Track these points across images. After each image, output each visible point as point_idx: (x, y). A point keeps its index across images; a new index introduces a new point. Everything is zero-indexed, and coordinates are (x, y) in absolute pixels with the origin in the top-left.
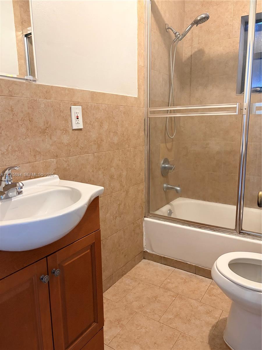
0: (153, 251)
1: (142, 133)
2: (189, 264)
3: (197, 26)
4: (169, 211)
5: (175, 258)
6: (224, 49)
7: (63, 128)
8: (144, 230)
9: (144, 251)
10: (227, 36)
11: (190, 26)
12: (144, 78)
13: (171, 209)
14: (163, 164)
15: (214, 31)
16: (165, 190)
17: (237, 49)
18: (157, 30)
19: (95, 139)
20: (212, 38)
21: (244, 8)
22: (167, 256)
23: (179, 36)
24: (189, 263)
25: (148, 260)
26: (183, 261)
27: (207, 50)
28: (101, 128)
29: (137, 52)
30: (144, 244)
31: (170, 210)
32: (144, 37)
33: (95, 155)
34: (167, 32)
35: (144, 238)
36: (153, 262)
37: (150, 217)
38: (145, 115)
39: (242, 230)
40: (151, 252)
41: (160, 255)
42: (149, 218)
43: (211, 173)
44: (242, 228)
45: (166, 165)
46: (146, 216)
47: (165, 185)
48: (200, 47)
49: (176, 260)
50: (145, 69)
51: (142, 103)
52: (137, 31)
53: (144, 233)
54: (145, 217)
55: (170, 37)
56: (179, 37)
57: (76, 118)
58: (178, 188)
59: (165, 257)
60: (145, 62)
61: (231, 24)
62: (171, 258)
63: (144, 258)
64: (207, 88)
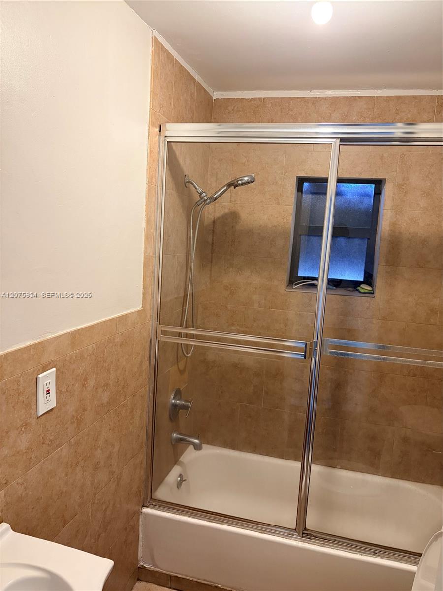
0: (156, 566)
1: (146, 364)
2: (220, 588)
3: (235, 188)
4: (179, 479)
5: (196, 578)
6: (269, 219)
7: (21, 423)
8: (140, 531)
9: (139, 568)
10: (275, 201)
11: (226, 187)
12: (153, 272)
13: (182, 474)
14: (174, 399)
15: (255, 189)
16: (173, 443)
17: (288, 223)
18: (173, 189)
19: (74, 413)
20: (252, 198)
21: (300, 164)
22: (182, 575)
23: (206, 198)
24: (220, 586)
25: (146, 582)
26: (210, 583)
27: (243, 215)
28: (84, 388)
29: (143, 234)
30: (140, 554)
31: (180, 476)
32: (155, 207)
33: (71, 442)
34: (186, 187)
35: (140, 543)
36: (156, 585)
37: (153, 506)
38: (151, 332)
39: (305, 529)
40: (153, 568)
41: (168, 573)
42: (151, 508)
43: (246, 406)
44: (306, 526)
45: (178, 402)
46: (145, 505)
47: (175, 435)
48: (233, 208)
49: (197, 582)
50: (154, 259)
51: (148, 317)
52: (144, 201)
53: (141, 536)
54: (143, 506)
55: (190, 195)
56: (207, 200)
57: (46, 393)
58: (197, 441)
59: (177, 577)
60: (155, 247)
61: (281, 184)
62: (187, 578)
63: (138, 580)
64: (241, 272)
